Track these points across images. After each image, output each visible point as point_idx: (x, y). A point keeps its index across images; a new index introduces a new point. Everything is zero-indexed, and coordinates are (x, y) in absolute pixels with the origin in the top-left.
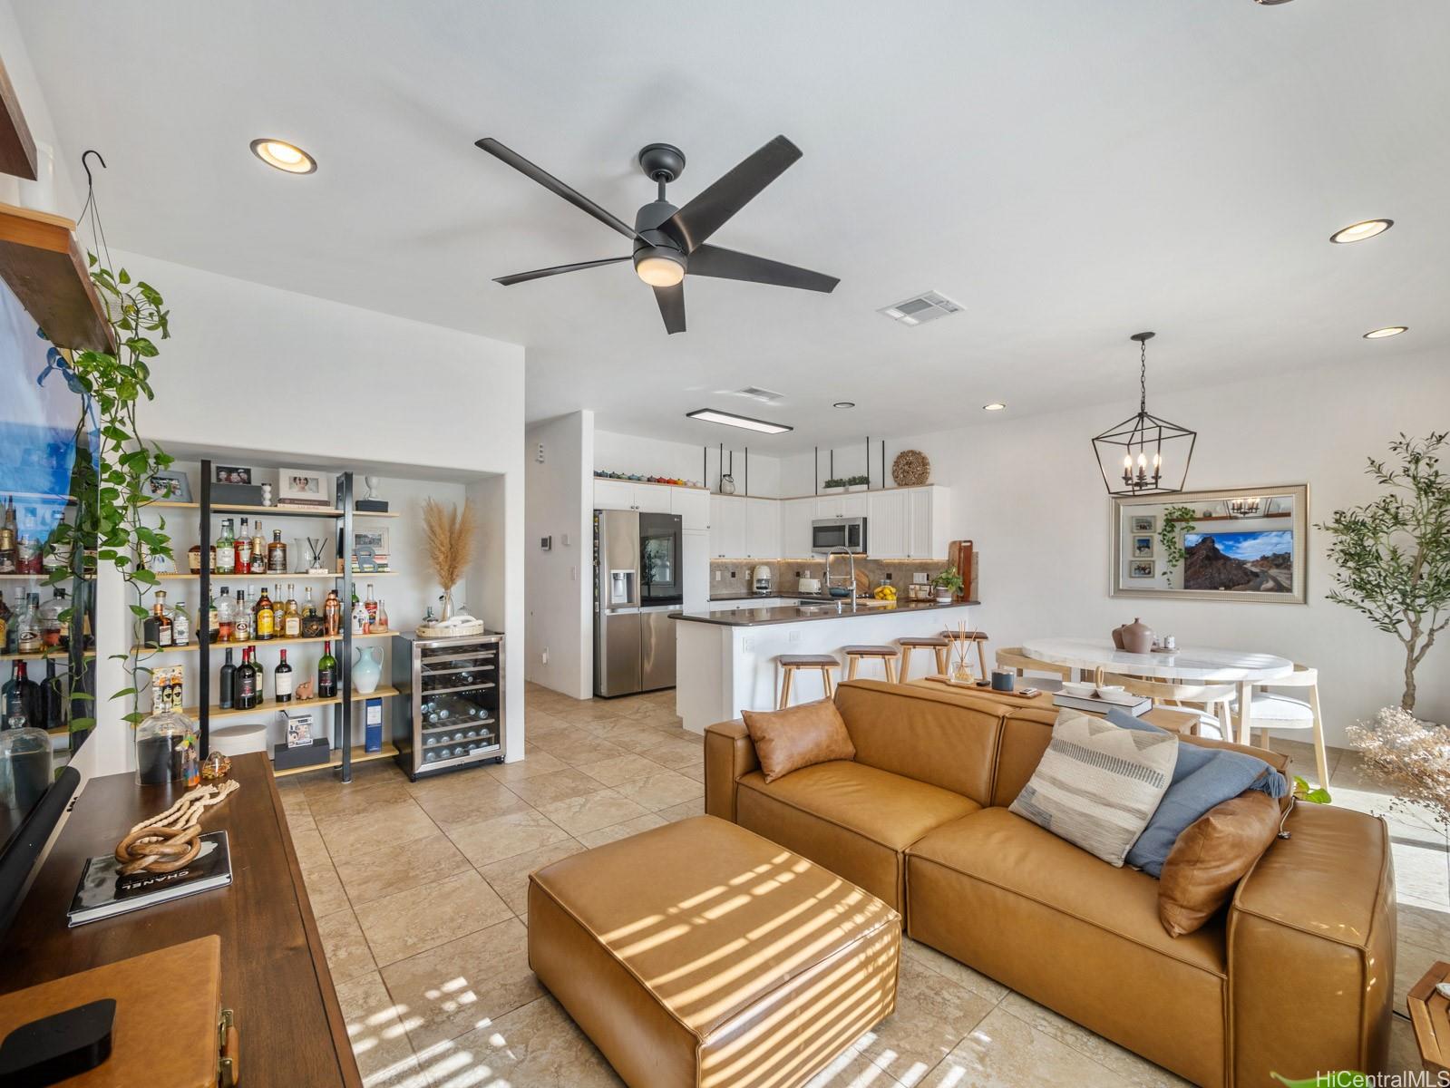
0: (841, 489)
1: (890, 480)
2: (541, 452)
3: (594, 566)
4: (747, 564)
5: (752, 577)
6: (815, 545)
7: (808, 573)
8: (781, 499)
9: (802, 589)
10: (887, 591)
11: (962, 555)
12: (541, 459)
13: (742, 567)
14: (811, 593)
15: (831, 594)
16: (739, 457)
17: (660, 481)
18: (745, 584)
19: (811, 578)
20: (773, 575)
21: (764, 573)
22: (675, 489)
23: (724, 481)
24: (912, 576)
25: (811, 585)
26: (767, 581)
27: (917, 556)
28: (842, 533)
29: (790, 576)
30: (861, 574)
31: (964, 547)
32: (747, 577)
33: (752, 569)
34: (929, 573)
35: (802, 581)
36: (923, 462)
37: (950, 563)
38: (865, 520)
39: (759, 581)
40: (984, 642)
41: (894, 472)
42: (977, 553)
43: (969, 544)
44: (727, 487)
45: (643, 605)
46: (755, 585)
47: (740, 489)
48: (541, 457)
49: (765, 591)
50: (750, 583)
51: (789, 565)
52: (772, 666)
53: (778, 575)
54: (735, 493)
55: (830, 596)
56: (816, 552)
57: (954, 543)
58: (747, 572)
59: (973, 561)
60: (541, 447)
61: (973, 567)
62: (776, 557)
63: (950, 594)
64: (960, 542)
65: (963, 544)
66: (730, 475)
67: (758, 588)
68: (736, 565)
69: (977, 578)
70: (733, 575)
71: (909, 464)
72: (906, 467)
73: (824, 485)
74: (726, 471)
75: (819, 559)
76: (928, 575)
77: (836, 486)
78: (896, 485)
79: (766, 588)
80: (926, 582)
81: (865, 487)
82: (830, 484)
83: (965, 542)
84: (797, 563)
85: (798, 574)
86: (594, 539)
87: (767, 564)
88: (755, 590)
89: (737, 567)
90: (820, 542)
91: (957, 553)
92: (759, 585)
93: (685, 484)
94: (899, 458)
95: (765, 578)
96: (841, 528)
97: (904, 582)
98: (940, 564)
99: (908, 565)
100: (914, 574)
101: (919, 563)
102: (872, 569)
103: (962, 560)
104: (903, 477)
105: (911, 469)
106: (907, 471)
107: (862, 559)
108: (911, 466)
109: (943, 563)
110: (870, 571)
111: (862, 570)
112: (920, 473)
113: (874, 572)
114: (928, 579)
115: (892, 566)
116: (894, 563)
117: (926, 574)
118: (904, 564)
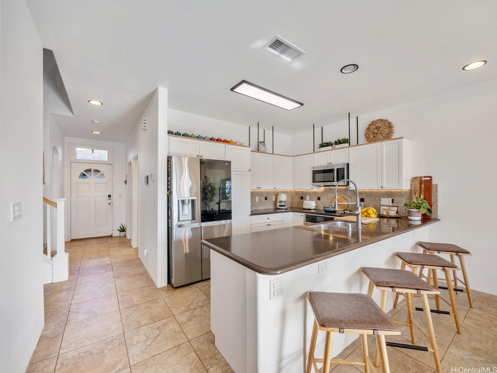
0: (330, 148)
1: (362, 139)
2: (144, 123)
3: (168, 195)
4: (273, 192)
5: (276, 199)
6: (314, 181)
7: (308, 197)
8: (292, 156)
9: (305, 206)
10: (370, 211)
11: (423, 186)
12: (145, 128)
13: (270, 195)
14: (311, 210)
15: (325, 211)
16: (269, 133)
17: (219, 140)
18: (273, 203)
19: (309, 200)
20: (288, 198)
21: (283, 198)
22: (228, 146)
23: (260, 145)
24: (380, 200)
25: (310, 204)
26: (285, 202)
27: (389, 186)
28: (333, 173)
29: (298, 199)
30: (341, 198)
31: (425, 180)
32: (274, 200)
33: (277, 195)
34: (393, 198)
35: (305, 202)
36: (390, 126)
37: (411, 193)
38: (348, 165)
39: (280, 202)
40: (465, 257)
41: (366, 134)
42: (437, 185)
43: (429, 178)
44: (262, 148)
45: (202, 221)
46: (278, 204)
47: (269, 150)
48: (144, 126)
49: (283, 208)
50: (275, 203)
51: (297, 193)
52: (301, 304)
53: (290, 198)
54: (266, 152)
55: (324, 212)
56: (314, 186)
57: (415, 178)
58: (274, 197)
59: (433, 190)
60: (144, 120)
61: (433, 194)
62: (290, 188)
63: (420, 214)
64: (421, 177)
65: (423, 179)
66: (264, 142)
67: (280, 206)
68: (267, 193)
69: (436, 202)
70: (266, 198)
71: (378, 128)
72: (376, 131)
73: (319, 146)
74: (261, 139)
75: (315, 189)
76: (393, 200)
77: (327, 146)
78: (367, 142)
79: (284, 206)
80: (391, 204)
81: (347, 145)
82: (322, 146)
83: (425, 177)
84: (301, 192)
85: (302, 198)
86: (168, 176)
87: (284, 192)
88: (278, 207)
89: (268, 194)
90: (317, 180)
91: (418, 185)
92: (280, 204)
93: (235, 144)
94: (370, 125)
95: (284, 200)
96: (331, 171)
97: (374, 204)
98: (403, 193)
99: (376, 193)
100: (382, 199)
101: (388, 191)
102: (350, 195)
103: (423, 190)
104: (374, 137)
105: (380, 131)
106: (377, 133)
107: (343, 189)
108: (379, 129)
109: (406, 192)
110: (348, 197)
111: (343, 196)
112: (387, 133)
113: (351, 198)
114: (393, 202)
115: (364, 194)
116: (366, 192)
117: (391, 199)
118: (373, 192)
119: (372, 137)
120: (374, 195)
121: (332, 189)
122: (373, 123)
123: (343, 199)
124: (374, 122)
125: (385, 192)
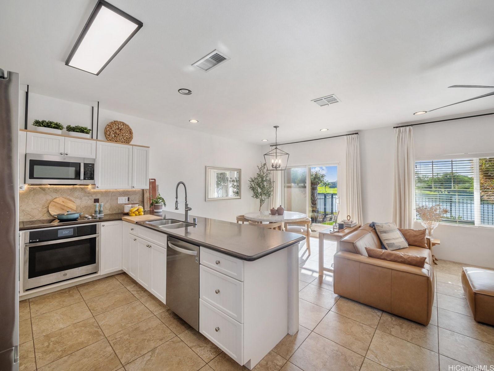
6: (32, 176)
11: (151, 186)
27: (139, 187)
30: (65, 200)
31: (152, 182)
34: (129, 196)
36: (130, 132)
42: (158, 185)
43: (153, 181)
61: (157, 192)
64: (150, 179)
71: (120, 129)
72: (117, 131)
73: (33, 123)
76: (129, 198)
78: (106, 140)
80: (127, 202)
83: (152, 179)
94: (112, 123)
97: (110, 204)
98: (137, 192)
99: (113, 192)
100: (119, 198)
101: (124, 191)
102: (79, 196)
103: (151, 189)
104: (115, 136)
105: (121, 133)
106: (118, 133)
107: (69, 189)
108: (121, 131)
109: (139, 191)
110: (76, 198)
111: (68, 197)
112: (128, 137)
113: (81, 199)
114: (128, 200)
115: (99, 193)
116: (101, 191)
117: (127, 197)
118: (110, 192)
119: (113, 136)
120: (111, 195)
121: (47, 189)
122: (115, 122)
123: (68, 201)
124: (117, 122)
125: (122, 191)
